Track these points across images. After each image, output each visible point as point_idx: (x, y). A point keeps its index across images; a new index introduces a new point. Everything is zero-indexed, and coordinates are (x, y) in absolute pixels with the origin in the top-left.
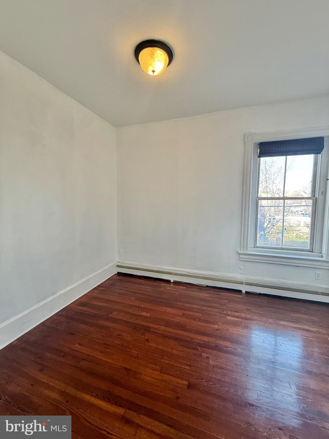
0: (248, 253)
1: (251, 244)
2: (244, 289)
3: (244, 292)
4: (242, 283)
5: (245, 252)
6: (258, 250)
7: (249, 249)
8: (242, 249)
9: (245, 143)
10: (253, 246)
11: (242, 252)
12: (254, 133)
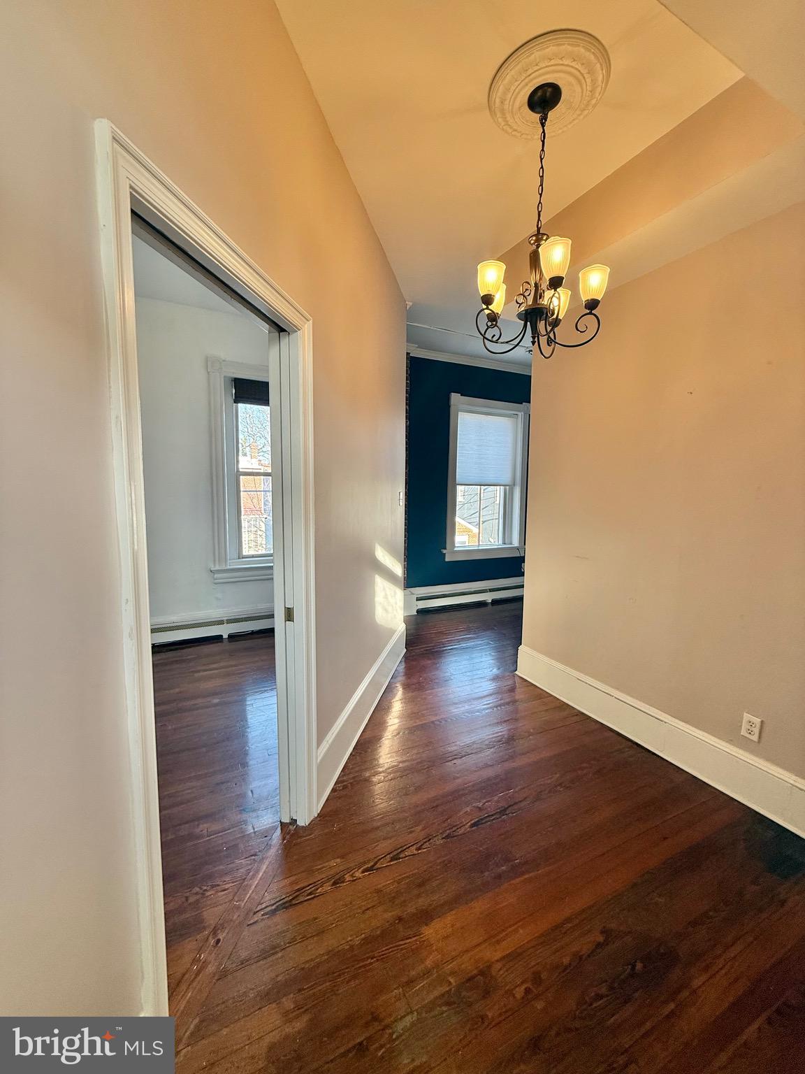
0: (229, 567)
1: (231, 552)
2: (225, 631)
3: (225, 636)
4: (220, 622)
5: (224, 567)
6: (243, 561)
7: (229, 561)
8: (217, 562)
9: (208, 373)
10: (236, 556)
11: (217, 568)
12: (224, 359)
